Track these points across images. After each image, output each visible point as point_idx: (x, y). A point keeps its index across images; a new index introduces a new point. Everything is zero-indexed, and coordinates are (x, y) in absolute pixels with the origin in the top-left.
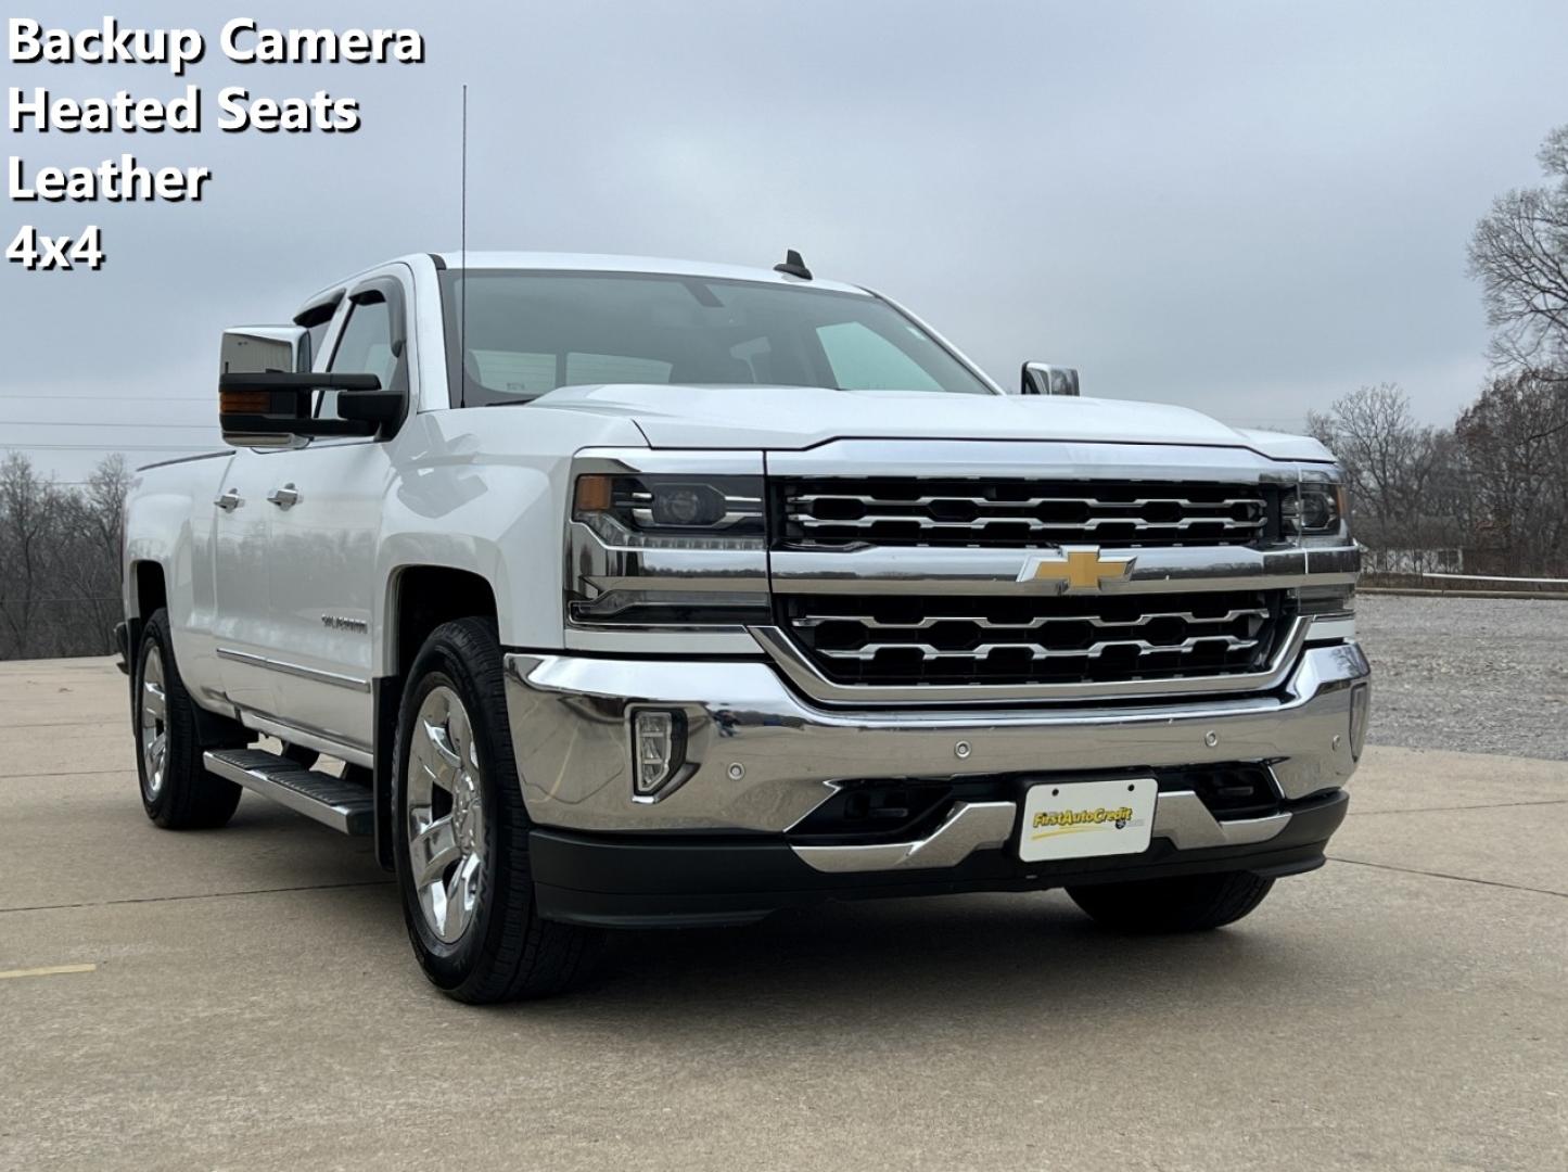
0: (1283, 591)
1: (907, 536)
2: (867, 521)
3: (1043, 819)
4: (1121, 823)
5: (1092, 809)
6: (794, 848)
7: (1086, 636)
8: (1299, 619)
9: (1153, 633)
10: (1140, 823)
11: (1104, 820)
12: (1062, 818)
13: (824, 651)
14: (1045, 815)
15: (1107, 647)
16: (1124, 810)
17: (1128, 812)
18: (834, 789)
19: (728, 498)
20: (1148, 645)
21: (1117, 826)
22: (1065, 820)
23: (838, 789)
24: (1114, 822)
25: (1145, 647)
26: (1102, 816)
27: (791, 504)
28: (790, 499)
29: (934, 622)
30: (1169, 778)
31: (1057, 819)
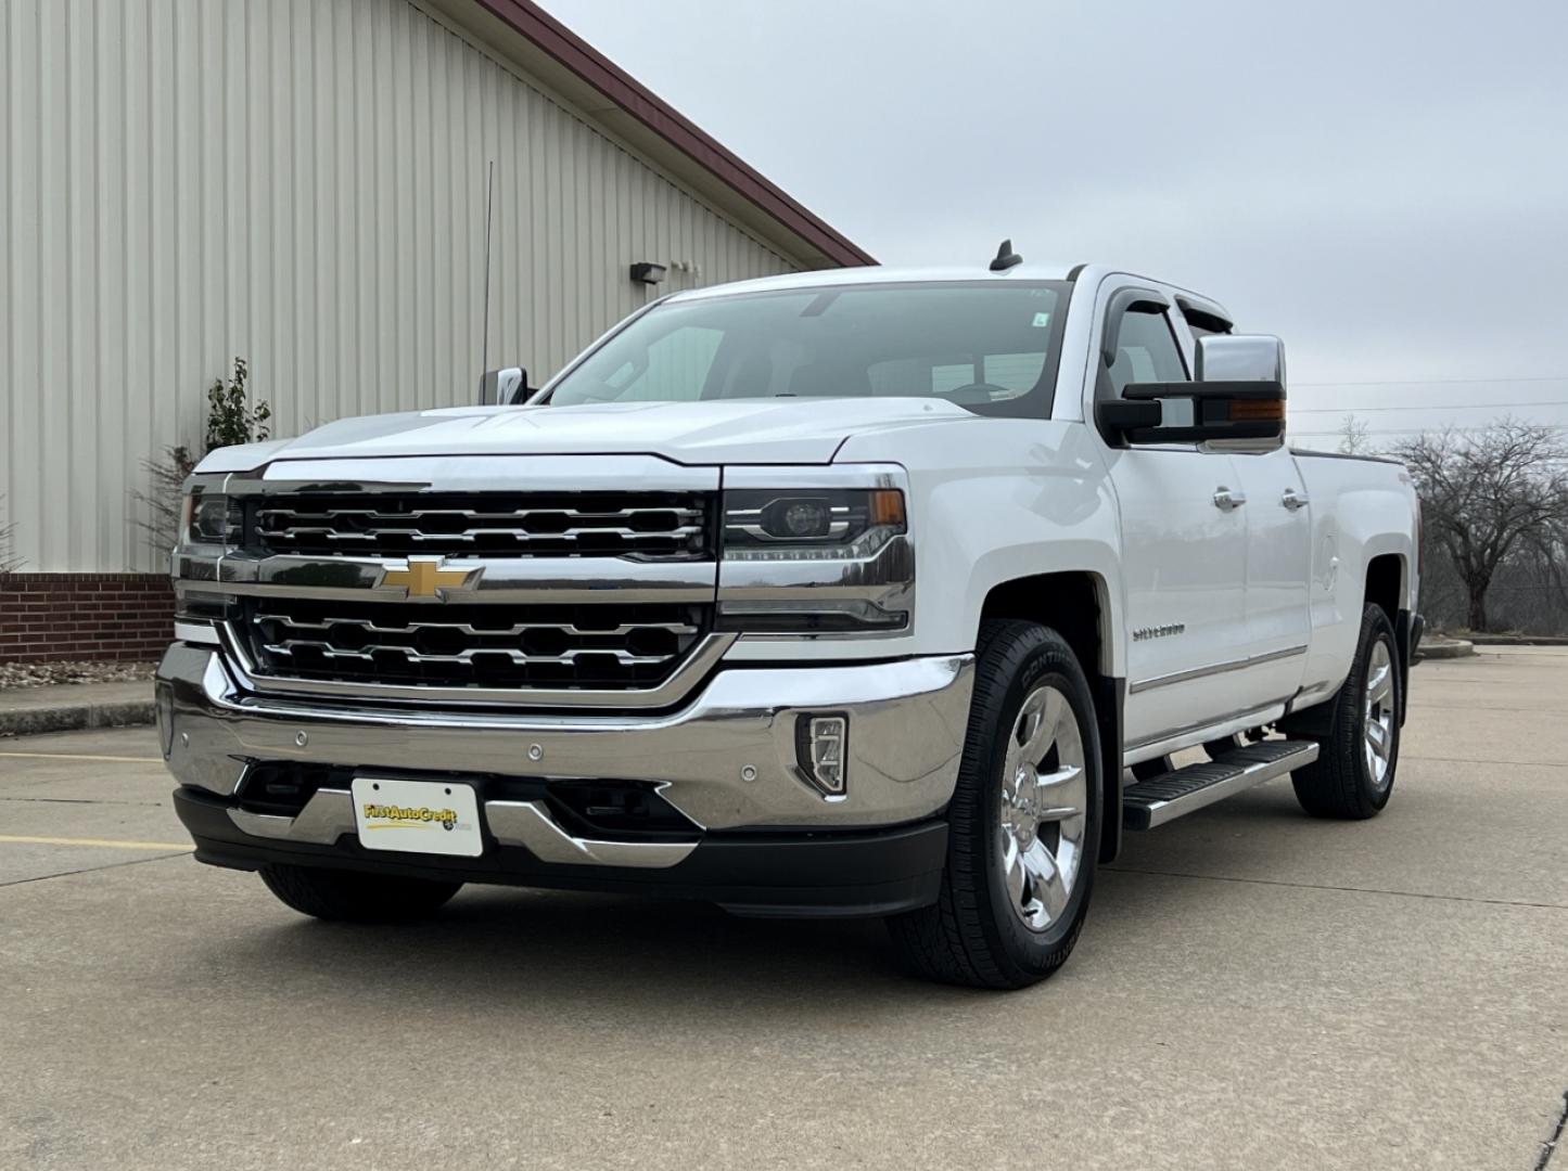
3: (372, 809)
4: (448, 824)
5: (417, 807)
6: (229, 810)
7: (457, 642)
8: (710, 636)
9: (528, 643)
10: (469, 827)
11: (431, 819)
12: (389, 812)
14: (372, 807)
15: (478, 654)
16: (448, 812)
17: (453, 815)
18: (244, 764)
20: (523, 655)
21: (446, 827)
22: (393, 813)
23: (247, 764)
24: (441, 823)
25: (518, 656)
26: (426, 815)
31: (386, 813)
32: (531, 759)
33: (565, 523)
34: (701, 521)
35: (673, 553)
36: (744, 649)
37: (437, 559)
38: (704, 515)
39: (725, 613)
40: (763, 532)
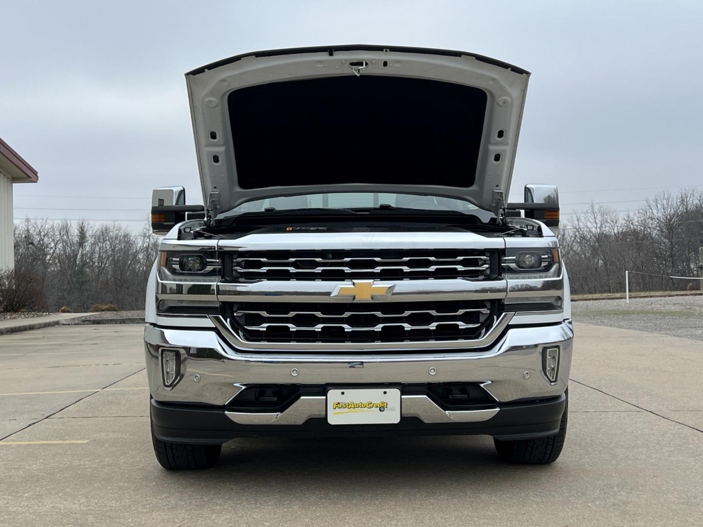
0: (499, 300)
1: (285, 276)
2: (264, 269)
3: (338, 405)
4: (382, 409)
5: (365, 402)
6: (226, 412)
8: (504, 314)
10: (393, 409)
11: (372, 407)
12: (349, 405)
13: (245, 327)
14: (339, 403)
15: (385, 327)
16: (383, 403)
17: (385, 404)
18: (242, 388)
19: (208, 260)
20: (409, 326)
21: (380, 410)
22: (350, 406)
23: (244, 387)
24: (378, 408)
25: (407, 327)
26: (370, 405)
27: (235, 262)
28: (234, 260)
29: (295, 314)
30: (406, 389)
31: (347, 406)
32: (432, 375)
33: (429, 263)
34: (489, 262)
35: (478, 277)
36: (517, 319)
37: (371, 281)
38: (490, 260)
39: (506, 303)
40: (517, 267)
